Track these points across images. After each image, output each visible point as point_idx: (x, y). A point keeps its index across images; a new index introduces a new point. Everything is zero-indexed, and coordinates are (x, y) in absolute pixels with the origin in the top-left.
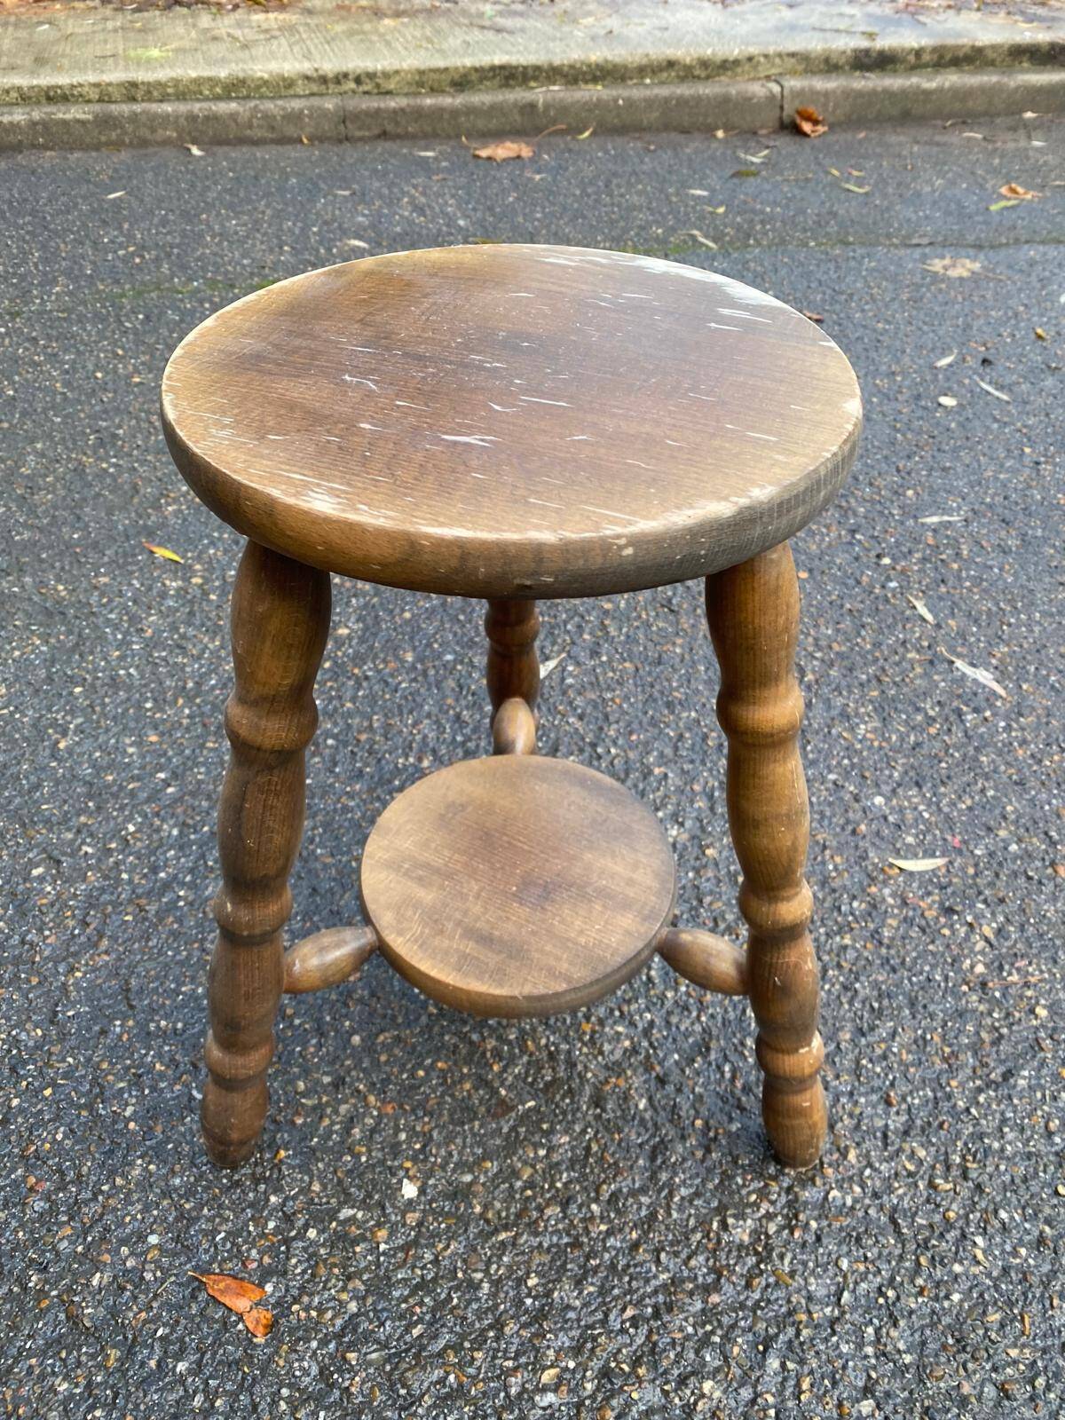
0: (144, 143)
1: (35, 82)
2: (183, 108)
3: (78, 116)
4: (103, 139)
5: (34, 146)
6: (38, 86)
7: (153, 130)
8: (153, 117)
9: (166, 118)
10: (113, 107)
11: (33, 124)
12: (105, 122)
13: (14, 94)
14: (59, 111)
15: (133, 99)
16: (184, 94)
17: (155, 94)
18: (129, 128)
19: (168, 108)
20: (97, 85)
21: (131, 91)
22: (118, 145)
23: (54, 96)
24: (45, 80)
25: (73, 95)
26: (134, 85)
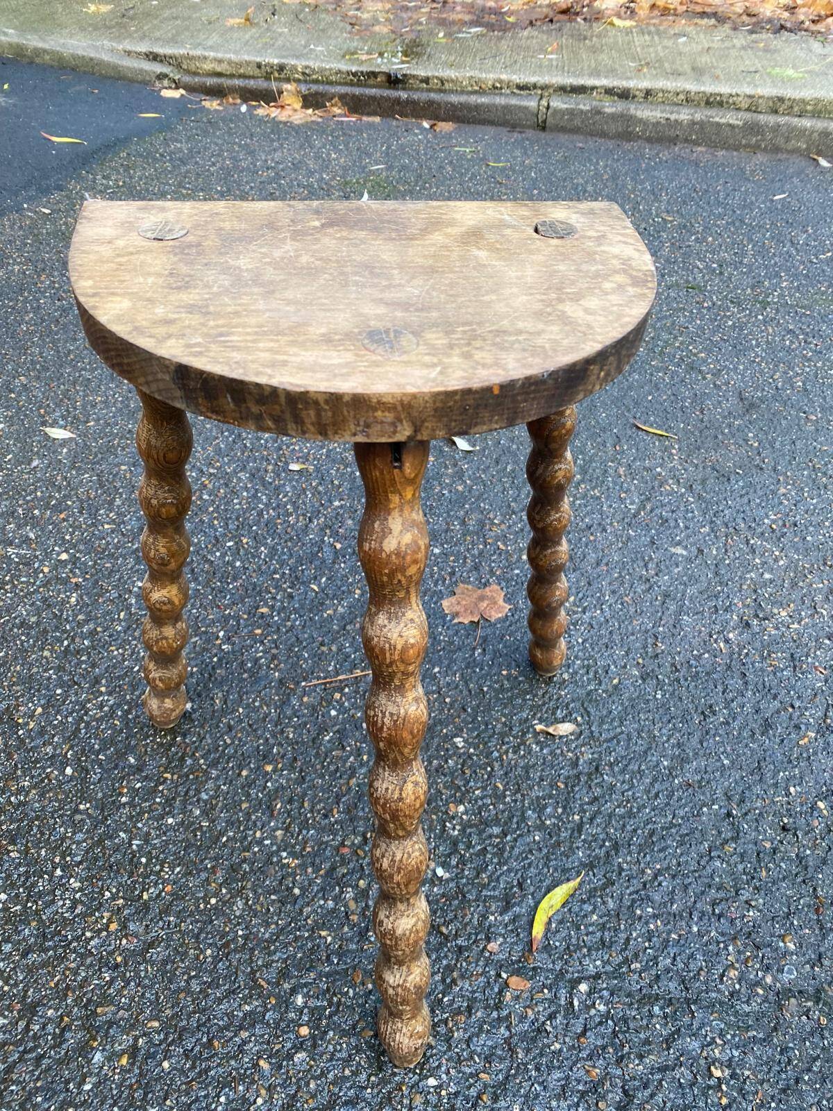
0: (777, 150)
1: (702, 89)
2: (820, 125)
3: (731, 122)
4: (744, 142)
5: (686, 140)
6: (704, 93)
7: (788, 140)
8: (792, 129)
9: (803, 131)
10: (761, 117)
11: (693, 123)
12: (752, 128)
13: (682, 97)
14: (717, 115)
15: (776, 112)
16: (820, 112)
17: (796, 109)
18: (769, 136)
19: (807, 123)
20: (750, 97)
21: (777, 105)
22: (755, 148)
23: (712, 102)
24: (709, 88)
25: (727, 102)
26: (781, 100)
